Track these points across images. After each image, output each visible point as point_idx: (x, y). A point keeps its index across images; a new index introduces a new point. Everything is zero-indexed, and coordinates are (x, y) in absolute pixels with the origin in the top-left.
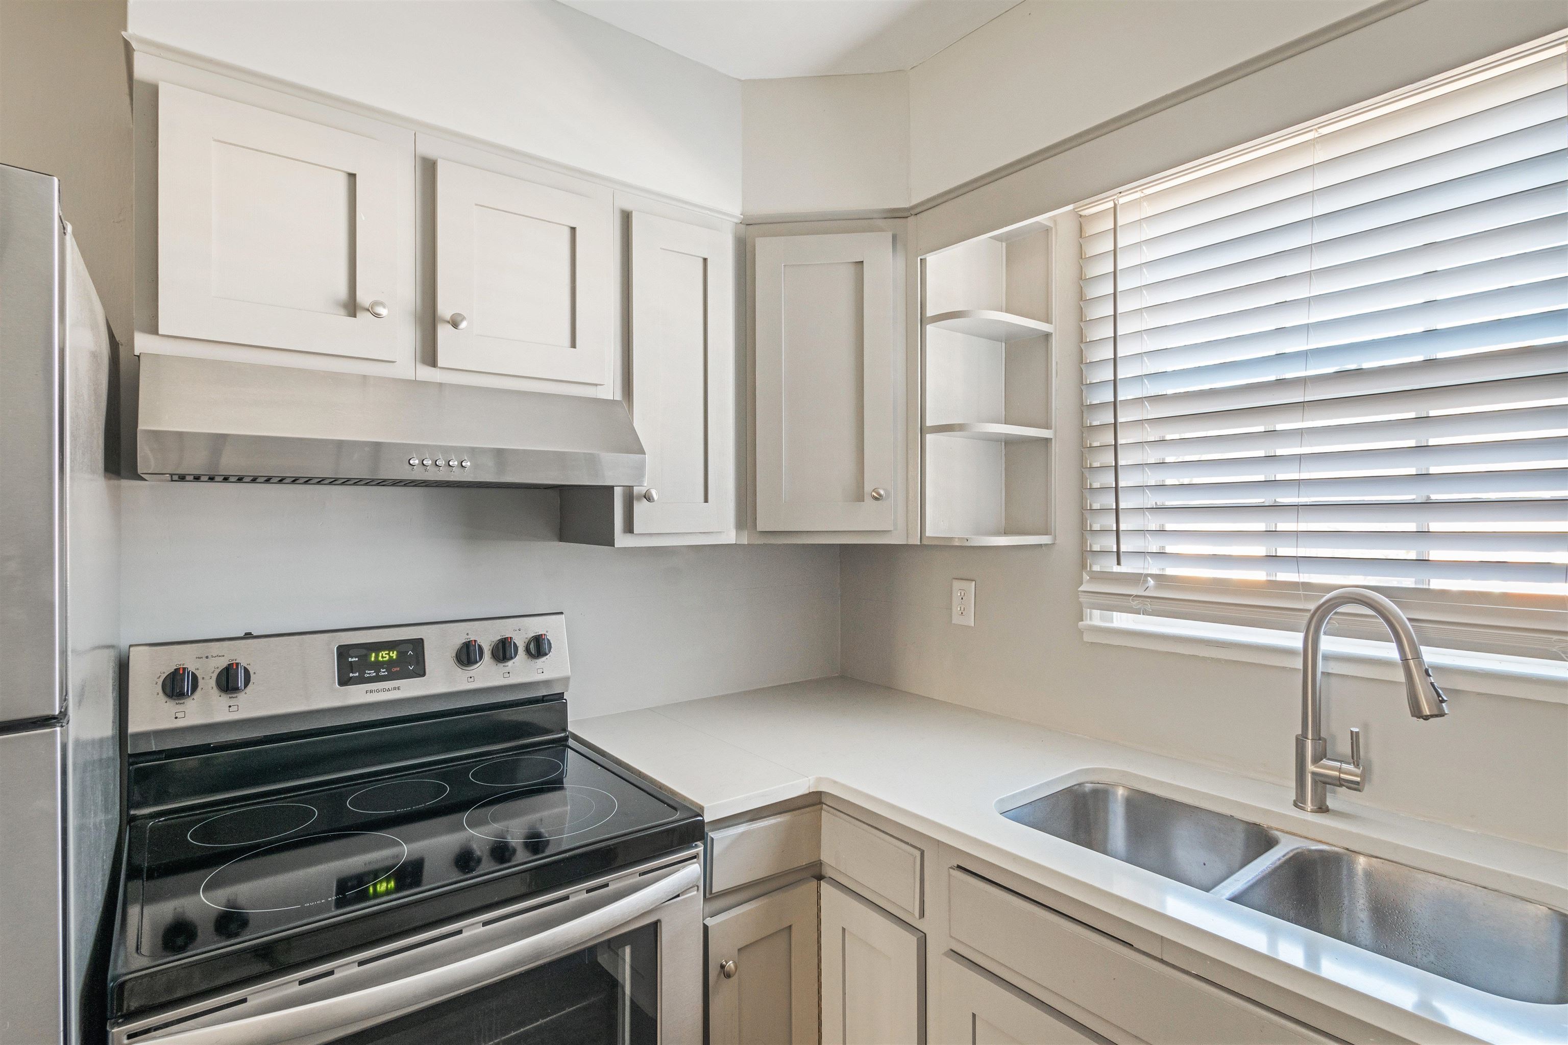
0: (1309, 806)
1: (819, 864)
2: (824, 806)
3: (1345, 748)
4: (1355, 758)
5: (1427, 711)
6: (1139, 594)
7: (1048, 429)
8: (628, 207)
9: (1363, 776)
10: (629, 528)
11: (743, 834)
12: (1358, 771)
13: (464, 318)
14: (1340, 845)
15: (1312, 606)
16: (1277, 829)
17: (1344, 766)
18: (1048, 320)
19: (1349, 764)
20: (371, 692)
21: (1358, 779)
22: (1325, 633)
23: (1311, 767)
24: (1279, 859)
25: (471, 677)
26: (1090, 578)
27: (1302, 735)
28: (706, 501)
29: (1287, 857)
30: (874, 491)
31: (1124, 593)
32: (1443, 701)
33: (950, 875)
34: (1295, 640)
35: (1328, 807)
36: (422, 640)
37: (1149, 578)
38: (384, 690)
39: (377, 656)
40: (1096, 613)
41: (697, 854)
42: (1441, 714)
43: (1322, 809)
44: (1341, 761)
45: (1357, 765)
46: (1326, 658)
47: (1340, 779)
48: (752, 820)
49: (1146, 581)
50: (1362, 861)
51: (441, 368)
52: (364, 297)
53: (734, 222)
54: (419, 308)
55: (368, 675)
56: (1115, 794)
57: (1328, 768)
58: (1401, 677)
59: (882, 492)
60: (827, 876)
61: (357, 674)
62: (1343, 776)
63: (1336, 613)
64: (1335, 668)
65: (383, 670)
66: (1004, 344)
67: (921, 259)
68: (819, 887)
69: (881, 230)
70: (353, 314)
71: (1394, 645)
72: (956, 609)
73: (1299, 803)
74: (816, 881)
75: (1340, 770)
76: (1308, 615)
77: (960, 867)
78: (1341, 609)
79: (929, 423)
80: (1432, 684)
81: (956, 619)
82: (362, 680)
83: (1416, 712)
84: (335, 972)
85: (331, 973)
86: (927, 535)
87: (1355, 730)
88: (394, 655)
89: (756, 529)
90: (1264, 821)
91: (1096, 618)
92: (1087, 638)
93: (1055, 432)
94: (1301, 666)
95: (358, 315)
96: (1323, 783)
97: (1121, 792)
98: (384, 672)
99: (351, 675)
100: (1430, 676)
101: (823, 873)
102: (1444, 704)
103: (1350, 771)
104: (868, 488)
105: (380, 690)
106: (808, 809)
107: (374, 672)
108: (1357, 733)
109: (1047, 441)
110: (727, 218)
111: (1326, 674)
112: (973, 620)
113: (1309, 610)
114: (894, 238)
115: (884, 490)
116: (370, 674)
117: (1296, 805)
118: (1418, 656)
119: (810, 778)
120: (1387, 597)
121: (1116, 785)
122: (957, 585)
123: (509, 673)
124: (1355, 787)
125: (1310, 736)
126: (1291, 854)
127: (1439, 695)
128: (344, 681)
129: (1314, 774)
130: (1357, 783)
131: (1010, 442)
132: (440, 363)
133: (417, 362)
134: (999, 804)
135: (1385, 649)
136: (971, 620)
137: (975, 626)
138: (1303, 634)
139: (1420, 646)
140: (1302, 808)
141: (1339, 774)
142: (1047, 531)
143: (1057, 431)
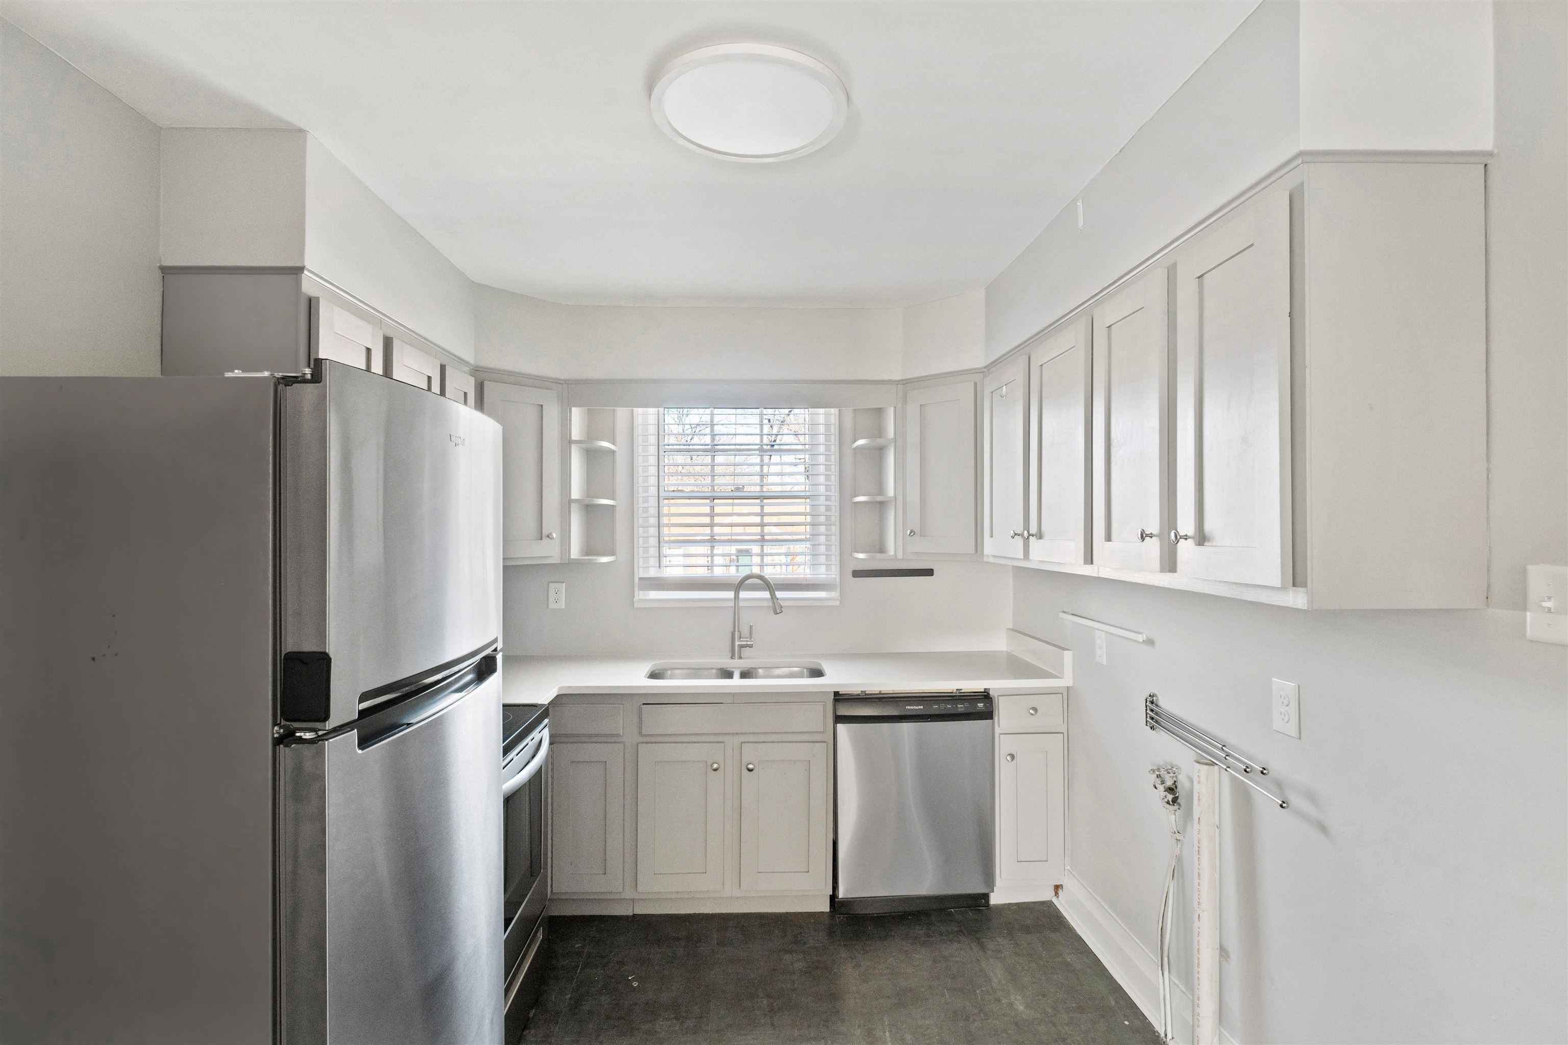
0: (736, 657)
3: (745, 632)
4: (750, 636)
5: (778, 613)
7: (614, 501)
8: (443, 361)
9: (753, 642)
12: (751, 640)
16: (731, 668)
18: (613, 444)
19: (748, 638)
21: (751, 643)
22: (742, 591)
23: (737, 643)
27: (733, 630)
32: (782, 608)
34: (730, 595)
35: (742, 656)
42: (783, 613)
43: (740, 658)
44: (746, 638)
45: (750, 638)
46: (742, 601)
47: (747, 644)
53: (473, 369)
57: (742, 641)
58: (770, 604)
59: (552, 534)
62: (748, 643)
63: (747, 583)
64: (745, 604)
66: (586, 452)
67: (569, 409)
69: (550, 389)
71: (768, 592)
72: (551, 599)
75: (747, 641)
76: (736, 585)
77: (644, 704)
78: (749, 582)
79: (572, 497)
81: (552, 605)
83: (775, 614)
86: (571, 558)
87: (750, 625)
90: (725, 667)
91: (640, 595)
92: (637, 605)
94: (732, 605)
100: (779, 602)
102: (784, 610)
103: (749, 641)
104: (545, 532)
108: (753, 626)
109: (613, 508)
110: (469, 365)
112: (564, 605)
113: (736, 583)
114: (557, 395)
115: (553, 532)
117: (732, 658)
118: (776, 597)
119: (556, 688)
122: (553, 586)
125: (736, 630)
127: (781, 606)
129: (739, 645)
130: (751, 645)
131: (589, 508)
134: (644, 677)
135: (766, 595)
136: (562, 604)
137: (564, 607)
138: (733, 592)
139: (776, 592)
140: (734, 659)
141: (746, 643)
142: (613, 554)
143: (618, 502)
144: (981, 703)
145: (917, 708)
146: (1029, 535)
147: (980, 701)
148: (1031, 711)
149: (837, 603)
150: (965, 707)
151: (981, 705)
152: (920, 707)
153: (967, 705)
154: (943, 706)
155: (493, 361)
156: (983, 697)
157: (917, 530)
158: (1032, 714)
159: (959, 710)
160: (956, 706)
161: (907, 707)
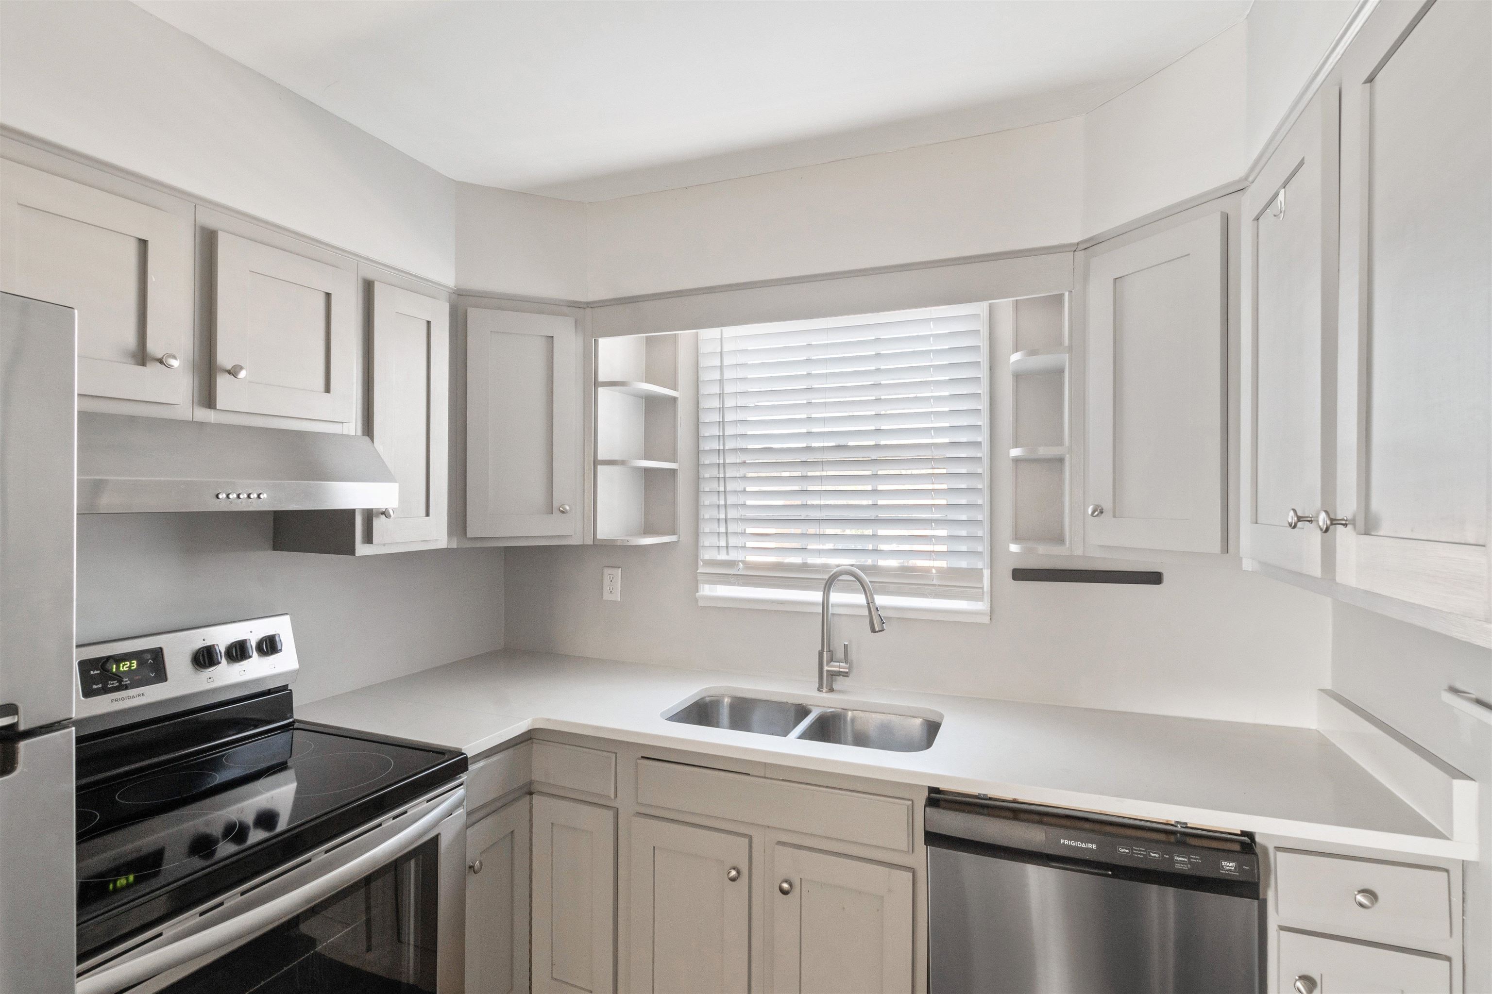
0: (825, 689)
1: (531, 783)
2: (534, 740)
3: (840, 654)
4: (846, 660)
5: (877, 629)
6: (735, 573)
7: (675, 463)
8: (370, 276)
9: (849, 669)
10: (368, 538)
11: (482, 767)
12: (847, 666)
13: (241, 368)
14: (839, 707)
15: (826, 577)
16: (810, 705)
17: (841, 664)
18: (675, 388)
19: (843, 663)
20: (116, 700)
21: (847, 670)
22: (832, 592)
23: (826, 668)
24: (813, 719)
25: (210, 678)
26: (703, 564)
27: (821, 650)
28: (428, 515)
29: (817, 717)
30: (561, 507)
31: (723, 573)
32: (883, 623)
33: (637, 764)
34: (816, 596)
35: (833, 688)
36: (161, 649)
37: (740, 563)
38: (129, 697)
39: (118, 668)
40: (707, 586)
41: (463, 782)
42: (883, 630)
43: (831, 690)
44: (840, 662)
45: (846, 662)
46: (832, 606)
47: (839, 671)
48: (487, 757)
49: (738, 565)
50: (850, 714)
51: (218, 410)
52: (154, 347)
53: (449, 292)
54: (197, 358)
55: (111, 686)
56: (723, 702)
57: (834, 667)
58: (866, 613)
59: (568, 508)
60: (535, 791)
61: (100, 686)
62: (841, 670)
63: (838, 580)
64: (837, 611)
65: (126, 680)
66: (644, 400)
67: (595, 340)
68: (531, 800)
69: (565, 315)
70: (143, 363)
71: (863, 596)
72: (606, 589)
73: (820, 689)
74: (529, 796)
75: (839, 667)
76: (825, 582)
77: (643, 757)
78: (840, 578)
79: (600, 457)
80: (879, 615)
81: (607, 596)
82: (105, 691)
83: (873, 630)
84: (225, 902)
85: (221, 904)
86: (598, 538)
87: (846, 643)
88: (135, 664)
89: (466, 536)
90: (803, 702)
91: (708, 590)
92: (701, 603)
93: (680, 464)
94: (821, 612)
95: (147, 365)
96: (833, 675)
97: (727, 700)
98: (127, 681)
99: (95, 687)
100: (878, 611)
101: (533, 791)
102: (884, 625)
103: (843, 667)
104: (556, 504)
105: (125, 698)
106: (524, 744)
107: (117, 682)
108: (847, 645)
109: (674, 471)
110: (442, 288)
111: (833, 614)
112: (619, 596)
113: (825, 579)
114: (576, 322)
115: (569, 506)
116: (113, 684)
117: (819, 690)
118: (873, 602)
119: (529, 719)
120: (860, 570)
121: (723, 696)
122: (607, 571)
123: (244, 671)
124: (846, 675)
125: (825, 651)
126: (818, 716)
127: (882, 620)
128: (88, 693)
129: (828, 671)
130: (847, 673)
131: (648, 472)
132: (219, 406)
133: (194, 404)
134: (662, 715)
135: (860, 599)
136: (617, 596)
137: (620, 600)
138: (822, 593)
139: (875, 596)
140: (822, 691)
141: (837, 669)
142: (673, 533)
143: (681, 465)
144: (1229, 861)
145: (1083, 845)
146: (1334, 522)
147: (1228, 854)
148: (1360, 898)
149: (986, 620)
150: (1190, 863)
151: (1229, 866)
152: (1090, 846)
153: (1196, 859)
154: (1140, 852)
155: (478, 283)
156: (1237, 847)
157: (1107, 505)
158: (1361, 905)
159: (1178, 866)
160: (1172, 858)
161: (1062, 841)
